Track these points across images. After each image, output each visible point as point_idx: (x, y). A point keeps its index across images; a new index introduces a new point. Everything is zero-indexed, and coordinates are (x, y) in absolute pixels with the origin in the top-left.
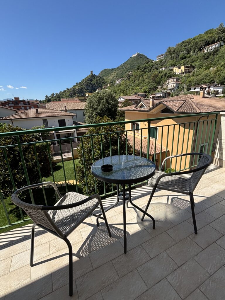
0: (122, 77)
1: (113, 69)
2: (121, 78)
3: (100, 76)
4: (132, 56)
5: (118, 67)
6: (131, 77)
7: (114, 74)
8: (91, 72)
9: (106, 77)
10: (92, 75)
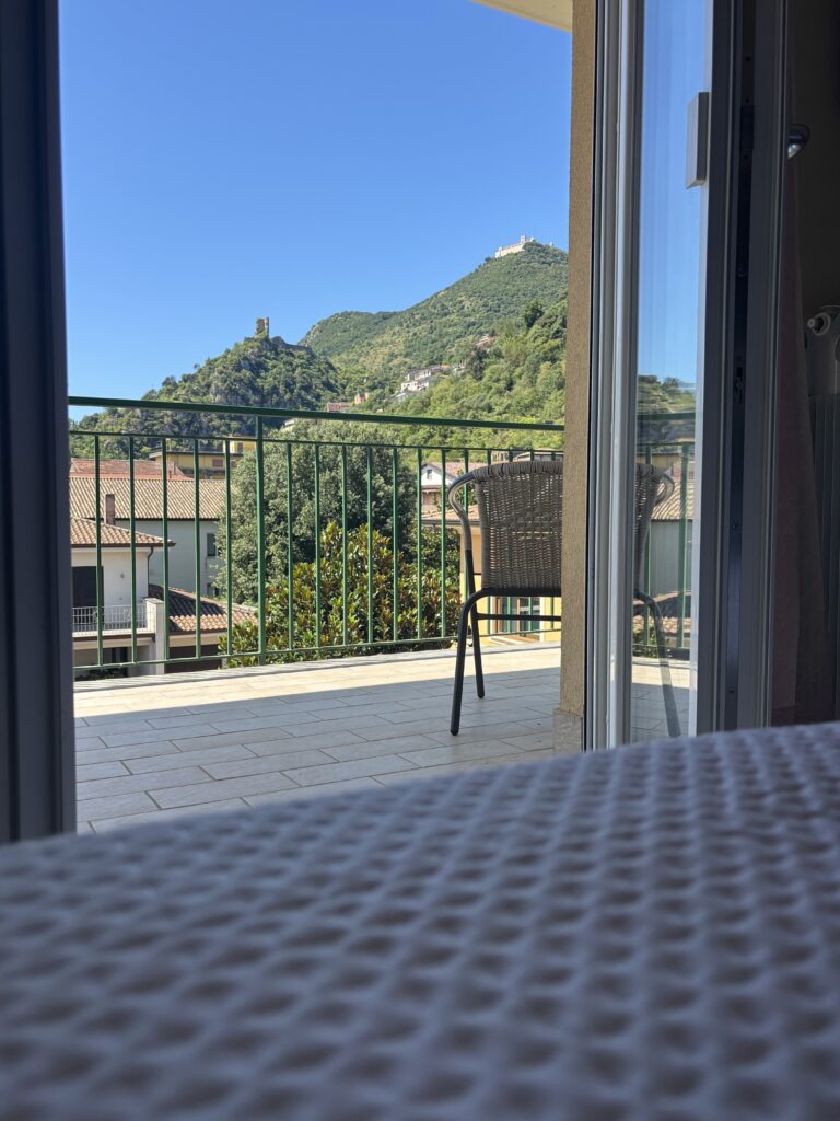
0: (440, 360)
1: (385, 317)
2: (432, 363)
3: (308, 349)
4: (497, 255)
5: (417, 307)
6: (486, 361)
7: (392, 342)
8: (260, 322)
9: (344, 356)
10: (266, 339)
